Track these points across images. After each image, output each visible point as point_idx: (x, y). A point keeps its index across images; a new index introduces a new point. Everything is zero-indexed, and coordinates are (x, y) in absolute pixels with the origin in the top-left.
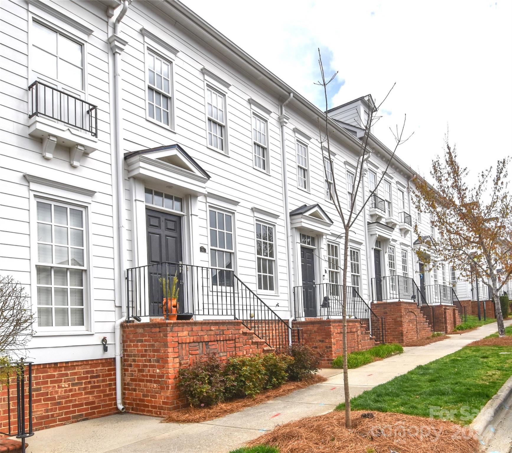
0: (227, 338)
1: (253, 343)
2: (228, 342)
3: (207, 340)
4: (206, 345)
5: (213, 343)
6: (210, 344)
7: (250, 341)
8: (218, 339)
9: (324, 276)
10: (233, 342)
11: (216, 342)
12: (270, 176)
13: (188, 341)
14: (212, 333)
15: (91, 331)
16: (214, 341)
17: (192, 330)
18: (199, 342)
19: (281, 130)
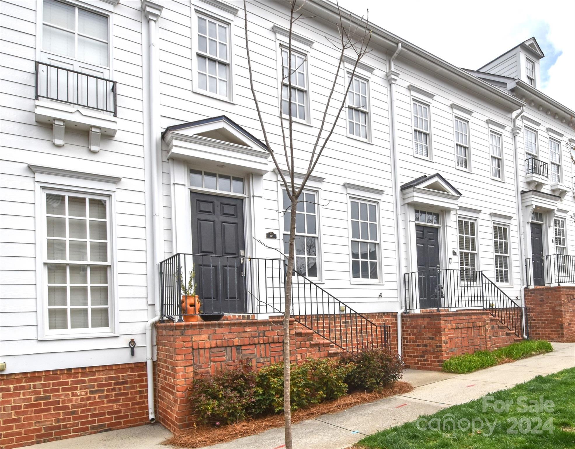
0: (270, 341)
1: (311, 345)
2: (272, 345)
3: (237, 344)
4: (237, 349)
5: (249, 347)
6: (243, 348)
7: (308, 343)
8: (256, 342)
9: (450, 259)
10: (281, 344)
11: (254, 346)
12: (373, 145)
13: (208, 346)
14: (247, 335)
15: (115, 333)
16: (250, 345)
17: (215, 333)
18: (226, 347)
19: (389, 88)
